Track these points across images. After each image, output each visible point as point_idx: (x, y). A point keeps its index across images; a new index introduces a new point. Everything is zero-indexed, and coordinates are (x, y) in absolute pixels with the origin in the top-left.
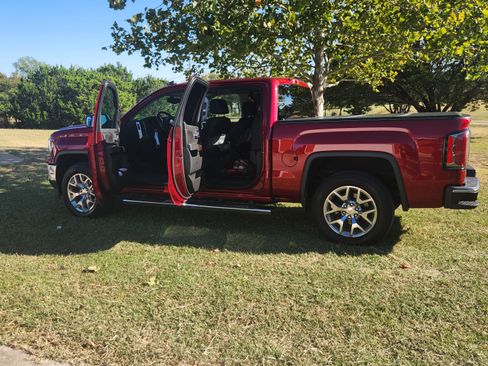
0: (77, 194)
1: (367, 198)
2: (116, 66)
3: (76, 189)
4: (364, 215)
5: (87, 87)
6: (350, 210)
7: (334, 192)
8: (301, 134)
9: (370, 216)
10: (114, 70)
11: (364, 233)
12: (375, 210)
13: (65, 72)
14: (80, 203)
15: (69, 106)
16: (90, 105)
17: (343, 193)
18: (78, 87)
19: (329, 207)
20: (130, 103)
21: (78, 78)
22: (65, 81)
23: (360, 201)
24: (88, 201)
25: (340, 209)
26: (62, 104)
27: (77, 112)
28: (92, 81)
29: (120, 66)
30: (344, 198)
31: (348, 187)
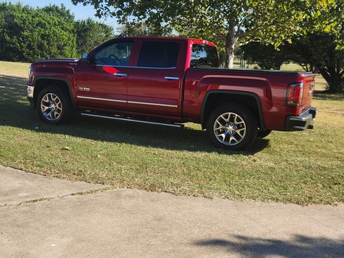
0: (47, 108)
1: (240, 121)
2: (60, 7)
3: (48, 104)
4: (238, 132)
5: (33, 24)
6: (230, 128)
7: (221, 116)
8: (205, 77)
9: (242, 132)
10: (58, 11)
11: (238, 142)
12: (245, 128)
13: (12, 9)
14: (50, 114)
15: (14, 40)
16: (34, 41)
17: (226, 117)
18: (24, 23)
19: (217, 126)
20: (70, 42)
21: (25, 15)
22: (13, 17)
23: (236, 123)
24: (56, 113)
25: (224, 127)
26: (8, 38)
27: (22, 47)
28: (37, 19)
29: (63, 8)
30: (227, 120)
31: (230, 113)
